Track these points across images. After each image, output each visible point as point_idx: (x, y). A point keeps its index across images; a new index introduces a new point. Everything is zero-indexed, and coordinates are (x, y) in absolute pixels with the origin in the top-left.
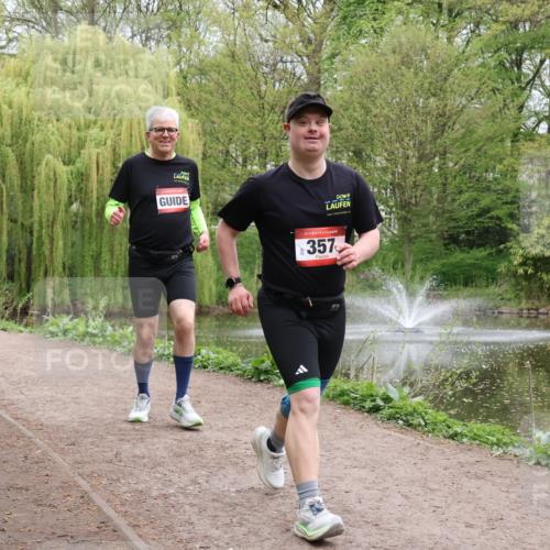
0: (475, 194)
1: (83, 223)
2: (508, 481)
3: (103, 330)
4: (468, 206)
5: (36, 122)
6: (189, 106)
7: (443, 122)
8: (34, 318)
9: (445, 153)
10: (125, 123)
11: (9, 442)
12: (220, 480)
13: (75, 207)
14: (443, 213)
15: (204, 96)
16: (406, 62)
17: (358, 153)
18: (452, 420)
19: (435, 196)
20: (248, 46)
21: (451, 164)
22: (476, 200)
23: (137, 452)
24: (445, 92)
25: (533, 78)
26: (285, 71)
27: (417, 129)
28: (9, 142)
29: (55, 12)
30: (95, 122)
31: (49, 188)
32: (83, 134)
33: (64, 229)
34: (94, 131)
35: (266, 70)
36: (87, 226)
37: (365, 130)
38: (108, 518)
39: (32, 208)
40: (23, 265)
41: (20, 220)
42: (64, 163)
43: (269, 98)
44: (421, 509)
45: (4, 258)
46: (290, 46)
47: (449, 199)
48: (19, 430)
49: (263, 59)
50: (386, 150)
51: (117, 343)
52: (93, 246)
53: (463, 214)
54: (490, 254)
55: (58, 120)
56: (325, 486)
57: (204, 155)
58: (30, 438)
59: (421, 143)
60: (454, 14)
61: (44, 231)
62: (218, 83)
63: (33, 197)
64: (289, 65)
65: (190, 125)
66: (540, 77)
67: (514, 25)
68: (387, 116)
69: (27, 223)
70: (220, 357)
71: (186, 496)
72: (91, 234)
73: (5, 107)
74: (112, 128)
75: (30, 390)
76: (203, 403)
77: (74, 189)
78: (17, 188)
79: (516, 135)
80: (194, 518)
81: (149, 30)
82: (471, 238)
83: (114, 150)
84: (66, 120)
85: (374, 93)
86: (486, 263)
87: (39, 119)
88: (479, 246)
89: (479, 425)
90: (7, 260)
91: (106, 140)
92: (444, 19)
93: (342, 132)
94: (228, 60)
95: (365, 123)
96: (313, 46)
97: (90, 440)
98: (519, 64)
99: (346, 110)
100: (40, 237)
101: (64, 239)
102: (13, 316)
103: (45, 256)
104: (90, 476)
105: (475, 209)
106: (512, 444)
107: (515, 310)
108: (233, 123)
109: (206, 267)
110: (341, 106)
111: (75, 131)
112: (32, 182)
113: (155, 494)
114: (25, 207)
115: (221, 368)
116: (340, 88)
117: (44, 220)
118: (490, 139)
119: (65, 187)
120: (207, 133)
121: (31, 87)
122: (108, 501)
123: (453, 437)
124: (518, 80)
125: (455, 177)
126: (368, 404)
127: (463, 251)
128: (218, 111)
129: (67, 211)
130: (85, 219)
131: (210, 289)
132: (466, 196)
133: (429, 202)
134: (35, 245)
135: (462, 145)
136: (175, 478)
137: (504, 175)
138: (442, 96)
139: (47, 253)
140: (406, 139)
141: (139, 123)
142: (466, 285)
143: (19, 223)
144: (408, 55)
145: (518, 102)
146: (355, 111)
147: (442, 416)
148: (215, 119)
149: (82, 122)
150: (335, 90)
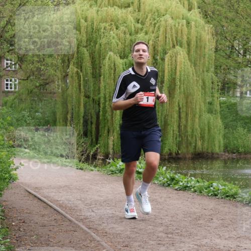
5: (102, 30)
6: (206, 15)
8: (100, 161)
10: (162, 29)
11: (85, 243)
15: (217, 7)
28: (85, 44)
30: (142, 29)
31: (110, 74)
32: (133, 37)
34: (141, 36)
39: (99, 88)
40: (94, 126)
41: (92, 96)
42: (121, 58)
45: (82, 121)
48: (92, 236)
55: (117, 29)
57: (216, 49)
58: (98, 241)
61: (107, 103)
63: (100, 80)
65: (206, 28)
69: (96, 98)
70: (227, 188)
73: (83, 21)
74: (153, 32)
75: (98, 209)
76: (215, 220)
78: (90, 75)
83: (154, 47)
84: (122, 28)
87: (104, 29)
90: (83, 124)
91: (149, 41)
97: (137, 244)
100: (104, 108)
102: (87, 160)
103: (108, 121)
108: (237, 26)
109: (217, 126)
111: (128, 36)
112: (99, 70)
114: (95, 88)
115: (227, 196)
117: (107, 96)
120: (219, 34)
121: (99, 7)
128: (226, 18)
131: (219, 142)
134: (101, 113)
139: (109, 118)
143: (91, 99)
148: (224, 24)
149: (133, 28)
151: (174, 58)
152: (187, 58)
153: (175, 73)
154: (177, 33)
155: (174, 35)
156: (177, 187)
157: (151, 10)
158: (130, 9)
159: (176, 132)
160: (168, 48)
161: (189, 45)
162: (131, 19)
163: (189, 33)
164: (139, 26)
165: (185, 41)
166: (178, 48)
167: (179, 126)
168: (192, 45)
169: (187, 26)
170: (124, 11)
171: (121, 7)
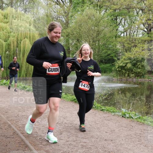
0: (106, 51)
1: (9, 56)
2: (116, 121)
4: (105, 54)
6: (36, 28)
7: (99, 33)
9: (99, 40)
10: (20, 32)
12: (44, 121)
13: (7, 52)
14: (99, 55)
16: (89, 18)
17: (78, 40)
18: (102, 106)
19: (97, 51)
20: (51, 14)
21: (101, 43)
22: (107, 52)
23: (23, 114)
24: (99, 26)
25: (120, 23)
26: (60, 20)
27: (92, 34)
29: (2, 4)
30: (12, 31)
31: (0, 48)
32: (9, 34)
33: (4, 58)
34: (12, 34)
35: (55, 19)
36: (10, 57)
37: (80, 34)
38: (16, 131)
42: (5, 42)
44: (95, 129)
46: (61, 14)
47: (100, 52)
49: (54, 17)
50: (85, 39)
53: (104, 55)
54: (110, 65)
55: (3, 31)
59: (93, 38)
60: (101, 7)
62: (43, 22)
64: (61, 18)
65: (36, 32)
66: (121, 23)
67: (115, 10)
68: (85, 31)
72: (11, 59)
74: (17, 33)
77: (7, 48)
79: (116, 36)
80: (38, 131)
81: (26, 9)
82: (106, 61)
83: (17, 38)
84: (5, 31)
85: (82, 26)
86: (109, 67)
88: (108, 63)
89: (108, 107)
91: (15, 36)
92: (98, 8)
93: (74, 35)
94: (46, 17)
95: (80, 33)
96: (67, 14)
97: (11, 111)
98: (116, 19)
99: (75, 29)
101: (4, 60)
104: (11, 120)
105: (106, 54)
106: (116, 112)
107: (116, 79)
110: (74, 28)
111: (7, 34)
116: (73, 24)
118: (110, 37)
119: (5, 47)
120: (41, 35)
122: (16, 127)
123: (102, 110)
124: (116, 23)
125: (102, 46)
127: (104, 64)
129: (5, 54)
130: (10, 55)
132: (104, 51)
133: (96, 52)
135: (103, 38)
137: (113, 46)
138: (98, 27)
140: (90, 37)
141: (23, 32)
142: (105, 73)
144: (90, 17)
145: (116, 28)
146: (77, 30)
147: (99, 105)
149: (9, 31)
150: (72, 25)
151: (24, 43)
152: (29, 43)
153: (25, 48)
154: (25, 33)
155: (25, 34)
156: (26, 90)
158: (8, 24)
160: (22, 38)
161: (30, 38)
162: (8, 27)
163: (30, 34)
164: (12, 30)
165: (28, 37)
166: (26, 39)
168: (31, 38)
169: (29, 31)
170: (6, 24)
171: (4, 23)
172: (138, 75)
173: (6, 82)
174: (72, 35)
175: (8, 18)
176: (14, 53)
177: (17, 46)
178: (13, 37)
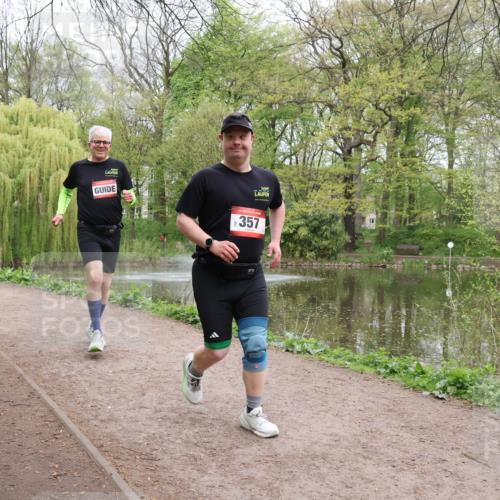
1: (21, 213)
3: (32, 276)
10: (47, 154)
13: (16, 203)
16: (211, 122)
17: (184, 173)
20: (120, 112)
23: (53, 350)
25: (281, 135)
26: (142, 126)
29: (7, 90)
30: (29, 154)
32: (21, 160)
33: (9, 216)
34: (28, 159)
35: (131, 125)
36: (23, 214)
37: (188, 160)
38: (35, 390)
42: (10, 177)
43: (133, 141)
44: (222, 379)
46: (145, 112)
49: (129, 119)
51: (41, 284)
52: (27, 226)
55: (7, 152)
56: (166, 368)
60: (238, 98)
64: (144, 122)
66: (285, 134)
67: (270, 105)
68: (200, 152)
71: (82, 376)
72: (25, 219)
74: (39, 157)
77: (16, 192)
79: (273, 165)
80: (87, 389)
81: (62, 101)
83: (40, 170)
84: (11, 152)
85: (194, 139)
91: (35, 164)
92: (232, 100)
93: (175, 161)
95: (188, 156)
96: (158, 112)
98: (273, 126)
99: (177, 148)
101: (10, 222)
104: (24, 365)
106: (273, 340)
110: (174, 146)
111: (17, 159)
113: (63, 375)
116: (174, 136)
119: (10, 192)
122: (35, 380)
124: (273, 135)
126: (191, 319)
129: (11, 205)
130: (22, 210)
136: (75, 365)
141: (55, 154)
144: (212, 119)
145: (273, 147)
146: (182, 149)
149: (21, 153)
150: (171, 137)
151: (57, 179)
154: (60, 158)
155: (58, 160)
156: (60, 292)
157: (37, 138)
158: (18, 136)
159: (60, 243)
160: (52, 170)
162: (19, 144)
164: (27, 150)
166: (61, 170)
167: (62, 239)
169: (69, 153)
170: (13, 137)
171: (10, 133)
172: (324, 254)
173: (13, 273)
174: (170, 160)
175: (19, 122)
176: (33, 204)
177: (40, 189)
178: (30, 167)
